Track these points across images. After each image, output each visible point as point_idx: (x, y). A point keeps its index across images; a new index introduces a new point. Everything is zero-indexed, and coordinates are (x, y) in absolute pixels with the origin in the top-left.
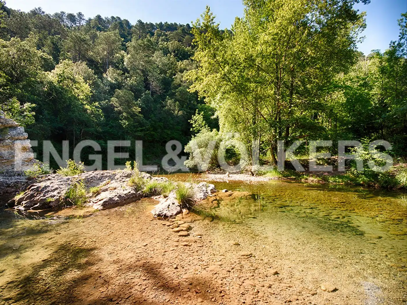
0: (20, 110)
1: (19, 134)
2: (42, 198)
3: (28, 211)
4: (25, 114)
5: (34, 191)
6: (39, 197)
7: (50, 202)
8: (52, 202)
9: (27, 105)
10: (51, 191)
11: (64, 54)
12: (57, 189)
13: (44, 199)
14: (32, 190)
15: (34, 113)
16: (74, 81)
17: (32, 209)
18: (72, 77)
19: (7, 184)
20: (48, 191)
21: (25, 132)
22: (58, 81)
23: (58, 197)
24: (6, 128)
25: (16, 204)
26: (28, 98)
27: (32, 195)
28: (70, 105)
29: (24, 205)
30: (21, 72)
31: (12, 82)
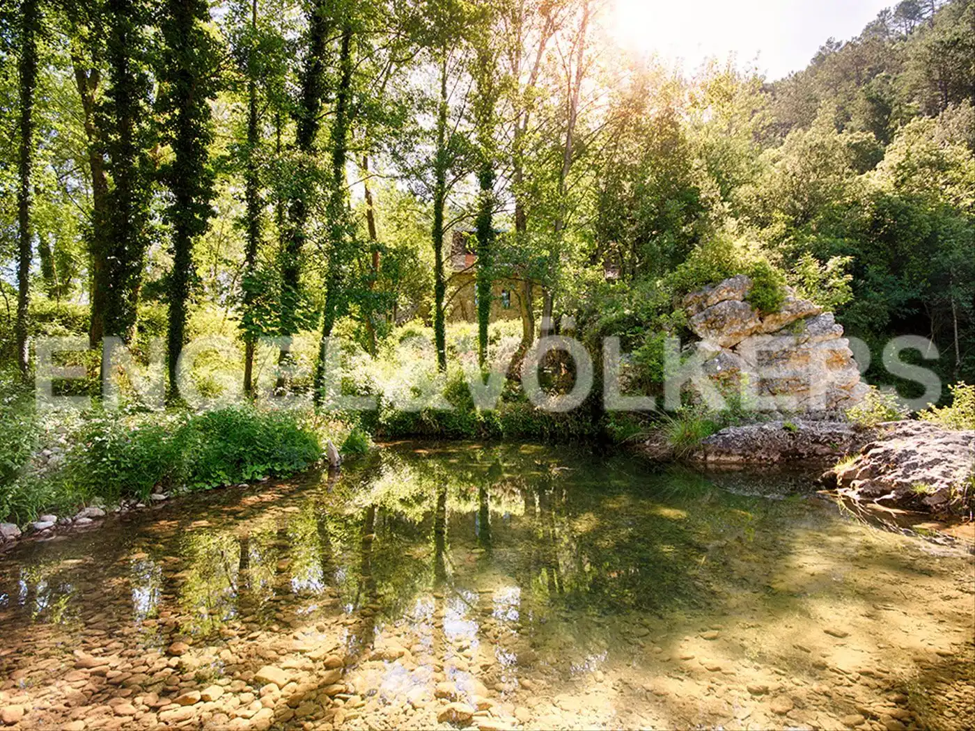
0: (820, 277)
1: (825, 329)
2: (900, 479)
3: (869, 505)
4: (831, 283)
5: (880, 459)
6: (892, 476)
7: (923, 495)
8: (930, 496)
9: (834, 262)
10: (922, 466)
11: (901, 111)
12: (937, 462)
13: (906, 484)
14: (873, 456)
15: (850, 277)
16: (941, 166)
17: (878, 502)
18: (934, 158)
19: (813, 436)
20: (915, 466)
21: (836, 323)
22: (895, 184)
23: (944, 486)
24: (799, 319)
25: (839, 483)
26: (831, 249)
27: (874, 468)
28: (934, 233)
29: (858, 489)
30: (812, 198)
31: (796, 224)
